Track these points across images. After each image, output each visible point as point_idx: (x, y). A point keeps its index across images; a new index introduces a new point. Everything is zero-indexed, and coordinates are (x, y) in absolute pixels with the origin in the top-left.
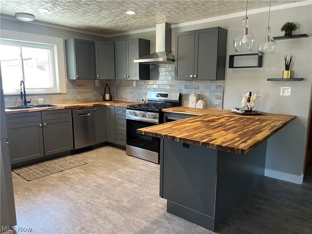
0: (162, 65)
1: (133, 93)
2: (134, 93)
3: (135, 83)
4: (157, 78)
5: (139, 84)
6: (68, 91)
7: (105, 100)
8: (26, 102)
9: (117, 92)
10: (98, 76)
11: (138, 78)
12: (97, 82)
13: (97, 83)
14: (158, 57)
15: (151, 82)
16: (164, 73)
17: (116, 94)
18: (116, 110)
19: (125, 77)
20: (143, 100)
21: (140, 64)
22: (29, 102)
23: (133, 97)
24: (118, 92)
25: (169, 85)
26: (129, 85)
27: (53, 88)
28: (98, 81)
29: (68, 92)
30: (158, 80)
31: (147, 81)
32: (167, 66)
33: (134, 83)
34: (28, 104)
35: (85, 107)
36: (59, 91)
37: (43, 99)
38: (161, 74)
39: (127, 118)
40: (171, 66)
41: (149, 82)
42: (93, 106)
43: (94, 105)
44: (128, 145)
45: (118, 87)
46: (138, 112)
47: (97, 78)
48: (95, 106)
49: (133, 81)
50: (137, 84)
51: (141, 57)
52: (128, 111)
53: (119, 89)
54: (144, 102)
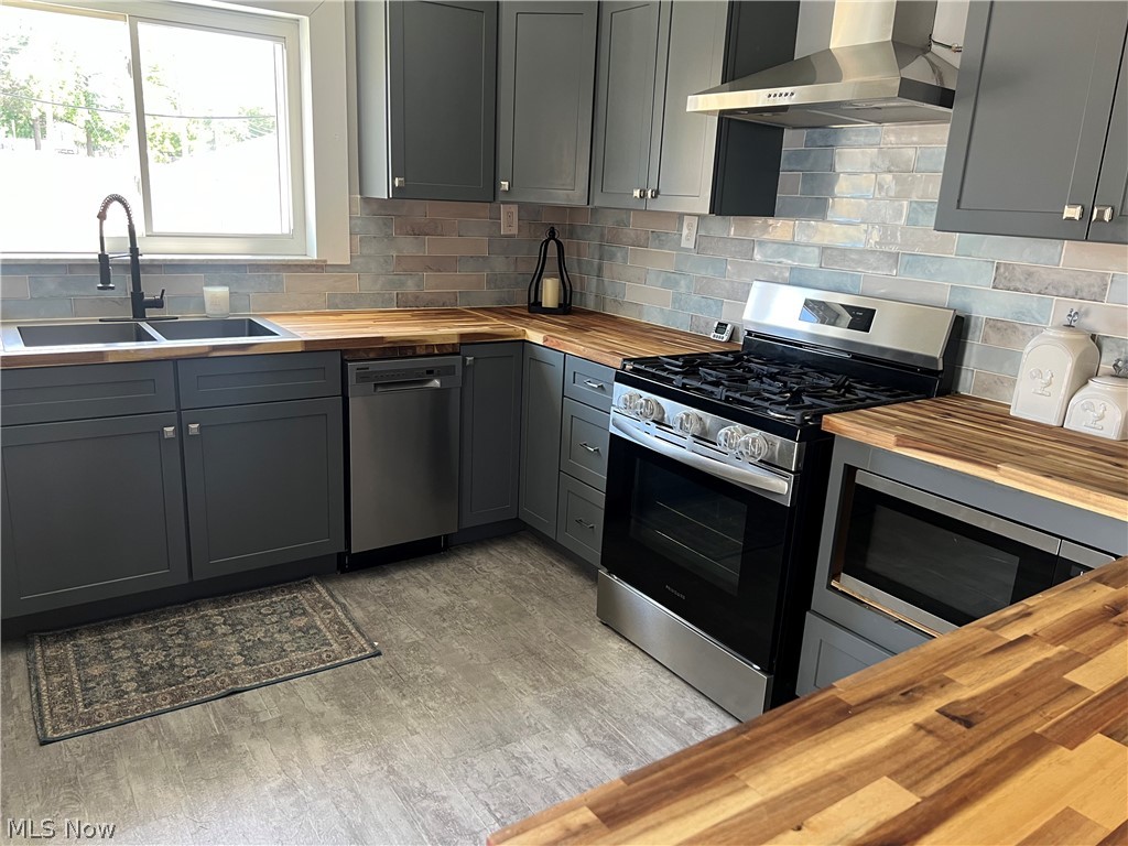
0: (857, 132)
1: (677, 283)
2: (683, 283)
3: (690, 226)
4: (816, 207)
5: (712, 233)
6: (362, 256)
7: (535, 308)
8: (140, 305)
9: (600, 269)
10: (505, 185)
11: (703, 205)
12: (510, 215)
13: (509, 222)
14: (835, 75)
15: (779, 228)
16: (867, 182)
17: (594, 280)
18: (569, 376)
19: (637, 193)
20: (721, 327)
21: (727, 120)
22: (158, 304)
23: (674, 302)
24: (606, 273)
25: (890, 254)
26: (659, 239)
27: (290, 237)
28: (514, 209)
29: (360, 260)
30: (823, 218)
31: (759, 221)
32: (893, 139)
33: (685, 232)
34: (150, 313)
35: (414, 348)
36: (313, 256)
37: (226, 289)
38: (842, 186)
39: (613, 430)
40: (915, 139)
41: (765, 228)
42: (456, 341)
43: (462, 336)
44: (609, 573)
45: (608, 245)
46: (674, 410)
47: (501, 198)
48: (468, 340)
49: (681, 216)
50: (702, 233)
51: (734, 76)
52: (622, 391)
53: (612, 257)
54: (725, 337)
